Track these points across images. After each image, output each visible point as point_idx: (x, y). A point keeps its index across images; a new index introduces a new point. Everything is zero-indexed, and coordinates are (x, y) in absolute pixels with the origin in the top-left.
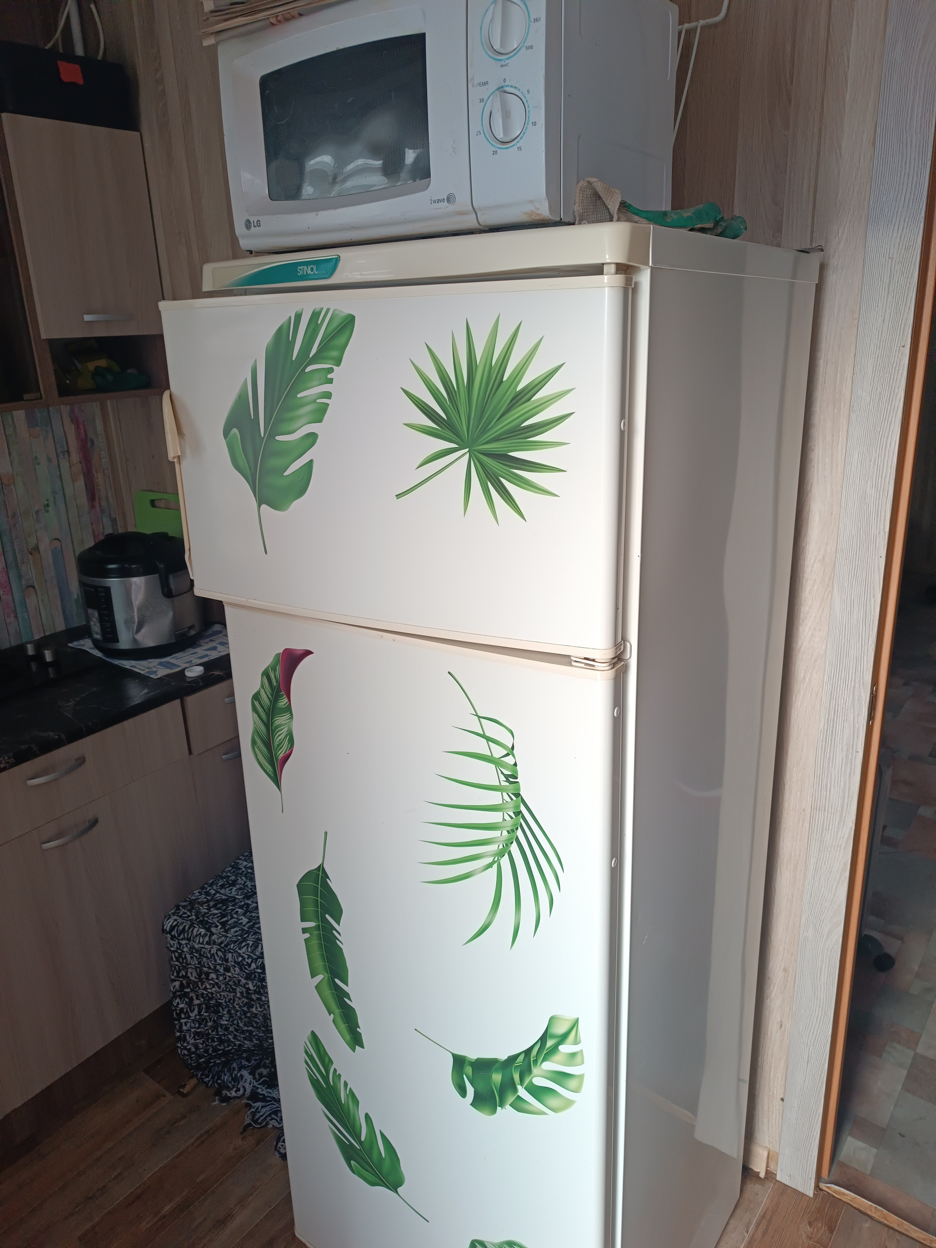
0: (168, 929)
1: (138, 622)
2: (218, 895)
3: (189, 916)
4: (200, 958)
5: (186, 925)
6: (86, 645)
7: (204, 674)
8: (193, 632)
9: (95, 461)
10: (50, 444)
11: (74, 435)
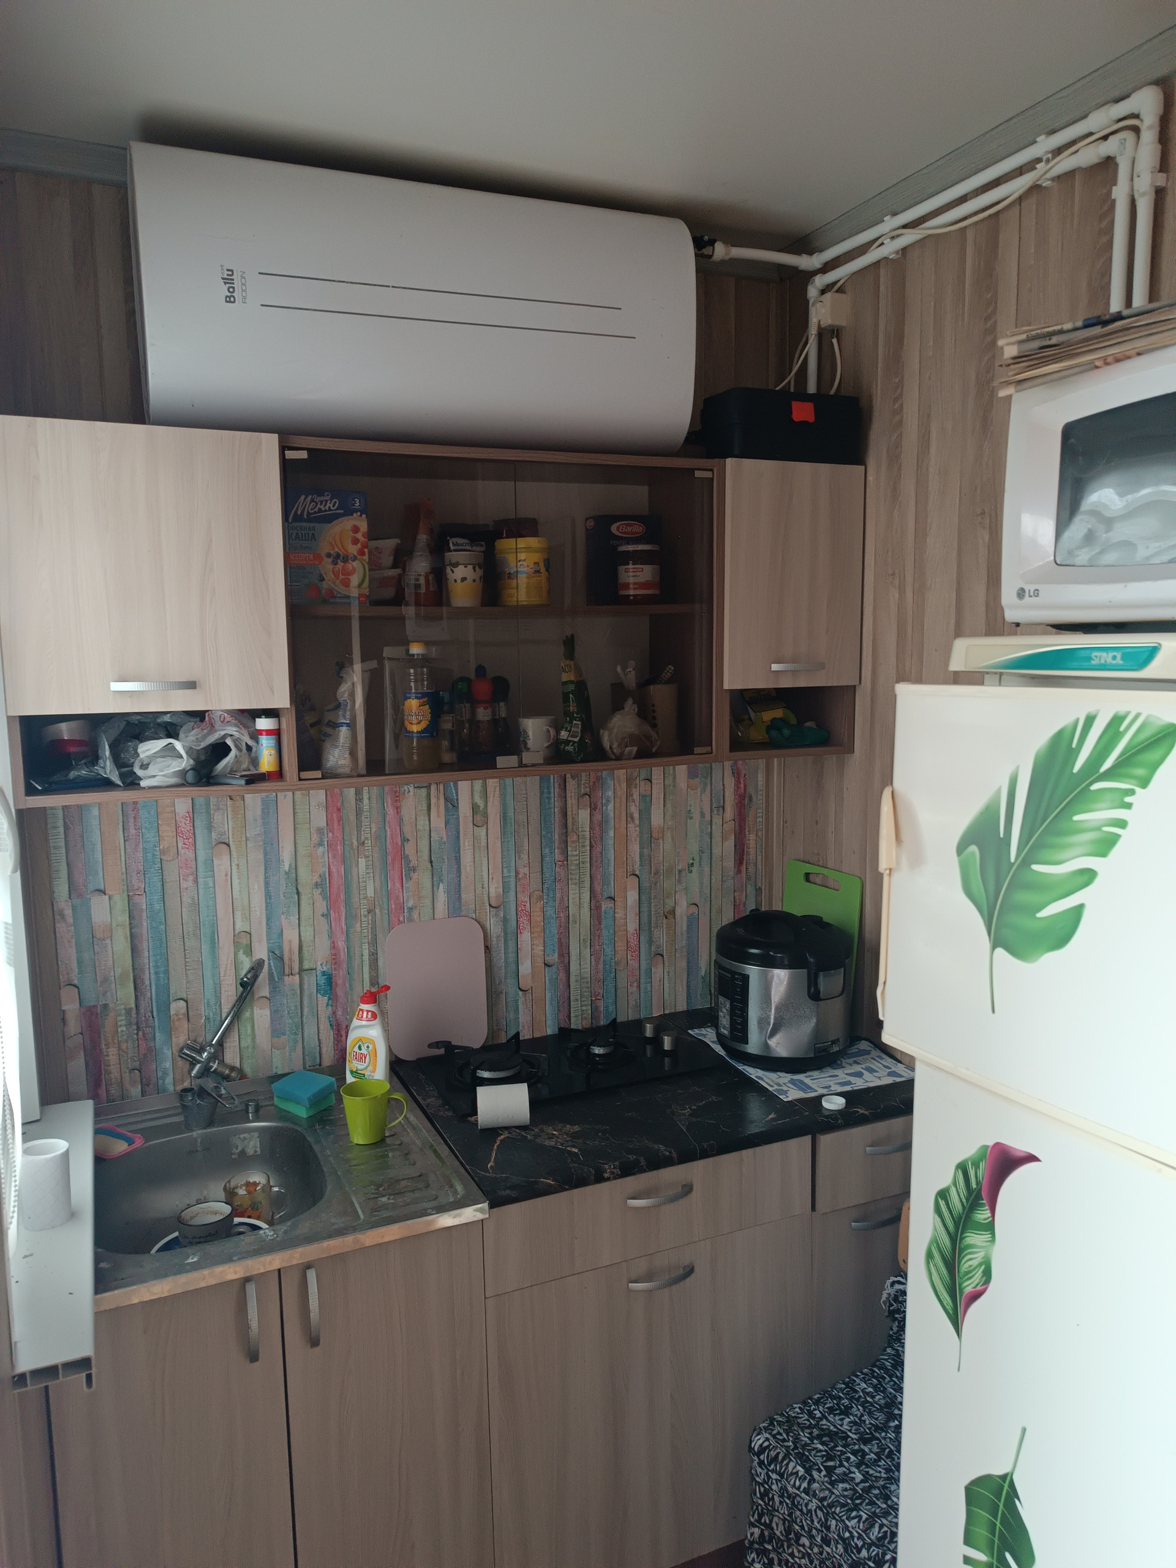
0: (756, 1449)
1: (774, 1024)
2: (824, 1422)
3: (784, 1440)
4: (792, 1508)
5: (779, 1453)
6: (708, 1035)
7: (845, 1108)
8: (836, 1048)
9: (750, 820)
10: (706, 797)
11: (732, 790)
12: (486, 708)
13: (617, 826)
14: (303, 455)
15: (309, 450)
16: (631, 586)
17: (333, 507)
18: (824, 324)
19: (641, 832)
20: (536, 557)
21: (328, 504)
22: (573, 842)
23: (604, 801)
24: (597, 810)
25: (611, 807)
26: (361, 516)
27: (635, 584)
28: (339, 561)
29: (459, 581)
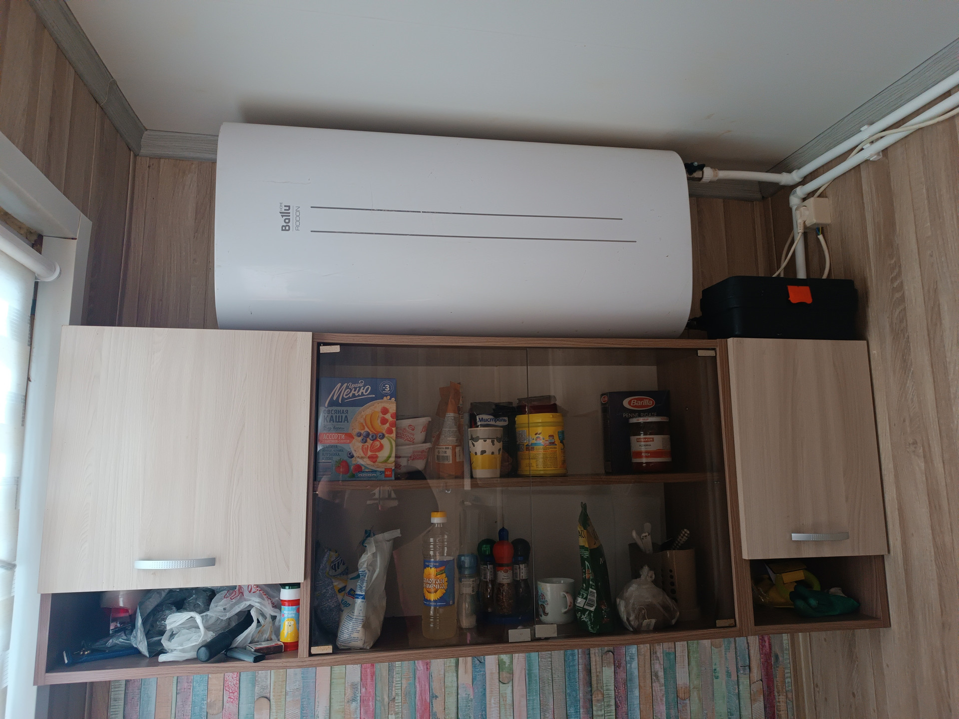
9: (778, 680)
10: (731, 655)
11: (757, 648)
12: (506, 572)
13: (642, 685)
14: (336, 349)
15: (341, 345)
16: (643, 454)
17: (366, 392)
18: (808, 224)
19: (667, 692)
20: (551, 430)
21: (361, 390)
22: (598, 701)
23: (628, 658)
24: (621, 668)
25: (635, 664)
26: (390, 399)
27: (646, 452)
28: (368, 440)
29: (479, 453)
